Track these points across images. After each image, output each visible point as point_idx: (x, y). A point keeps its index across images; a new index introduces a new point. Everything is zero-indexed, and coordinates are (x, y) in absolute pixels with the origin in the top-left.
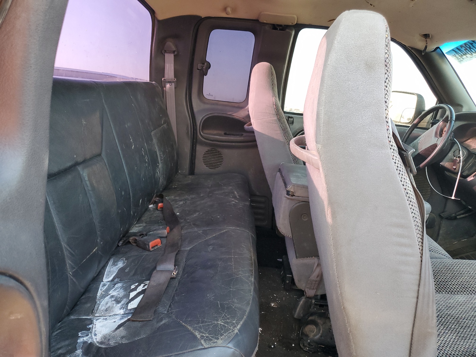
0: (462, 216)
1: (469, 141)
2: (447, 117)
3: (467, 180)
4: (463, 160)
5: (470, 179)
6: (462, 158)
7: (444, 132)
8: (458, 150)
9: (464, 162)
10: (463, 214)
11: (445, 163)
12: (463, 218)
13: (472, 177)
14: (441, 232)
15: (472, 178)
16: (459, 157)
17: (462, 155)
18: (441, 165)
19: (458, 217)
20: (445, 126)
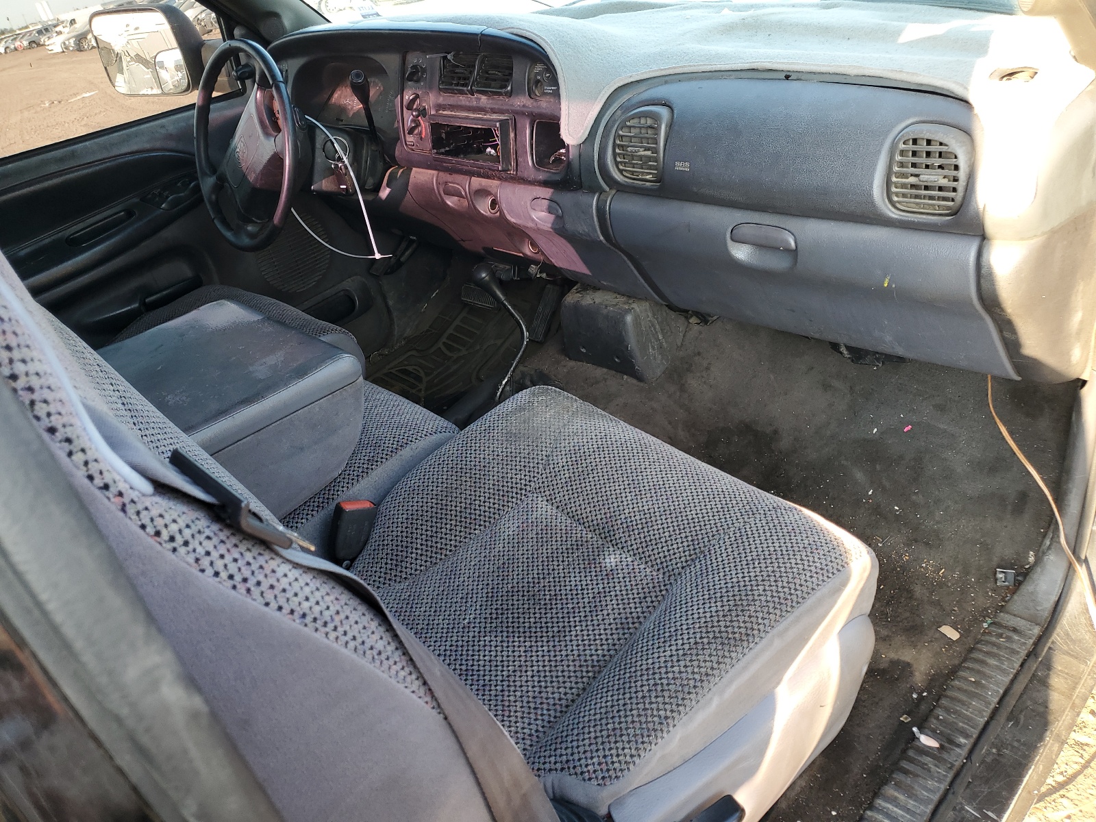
0: (407, 253)
1: (336, 95)
2: (263, 75)
3: (381, 199)
4: (351, 159)
5: (385, 193)
6: (345, 159)
7: (277, 115)
8: (329, 143)
9: (356, 164)
10: (406, 249)
11: (323, 184)
12: (411, 255)
13: (385, 189)
14: (391, 303)
15: (388, 190)
16: (340, 159)
17: (342, 152)
18: (314, 191)
19: (403, 259)
20: (272, 97)
